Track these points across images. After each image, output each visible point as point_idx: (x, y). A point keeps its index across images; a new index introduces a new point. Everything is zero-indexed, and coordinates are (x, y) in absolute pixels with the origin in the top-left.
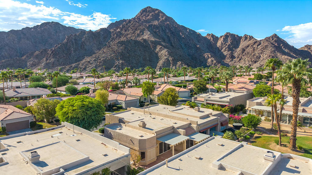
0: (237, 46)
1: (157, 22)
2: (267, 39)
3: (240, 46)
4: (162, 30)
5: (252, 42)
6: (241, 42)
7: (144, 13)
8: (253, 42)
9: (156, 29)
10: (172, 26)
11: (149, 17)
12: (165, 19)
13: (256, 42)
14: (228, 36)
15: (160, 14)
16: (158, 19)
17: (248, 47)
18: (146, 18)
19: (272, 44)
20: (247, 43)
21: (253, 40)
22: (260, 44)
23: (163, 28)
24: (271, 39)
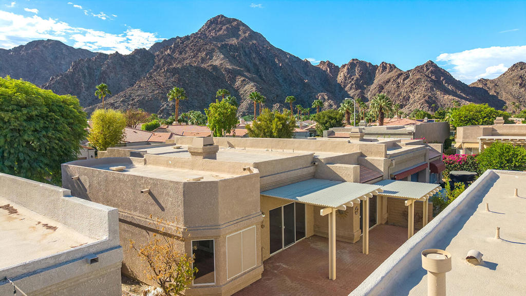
0: (370, 81)
1: (235, 41)
2: (419, 69)
3: (375, 82)
4: (244, 53)
5: (393, 74)
6: (377, 75)
7: (213, 26)
8: (397, 74)
9: (234, 52)
10: (261, 48)
11: (221, 32)
12: (250, 36)
13: (401, 74)
14: (356, 65)
15: (241, 28)
16: (238, 37)
17: (388, 82)
18: (216, 34)
19: (428, 76)
20: (386, 76)
21: (396, 72)
22: (408, 77)
23: (247, 50)
24: (425, 70)
